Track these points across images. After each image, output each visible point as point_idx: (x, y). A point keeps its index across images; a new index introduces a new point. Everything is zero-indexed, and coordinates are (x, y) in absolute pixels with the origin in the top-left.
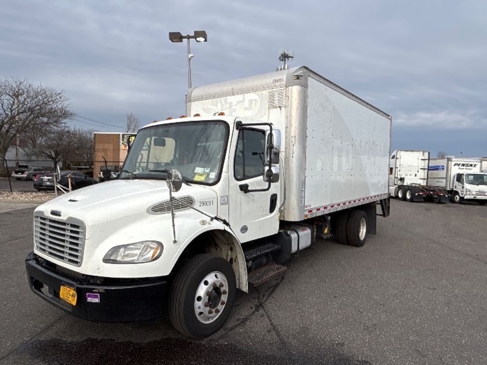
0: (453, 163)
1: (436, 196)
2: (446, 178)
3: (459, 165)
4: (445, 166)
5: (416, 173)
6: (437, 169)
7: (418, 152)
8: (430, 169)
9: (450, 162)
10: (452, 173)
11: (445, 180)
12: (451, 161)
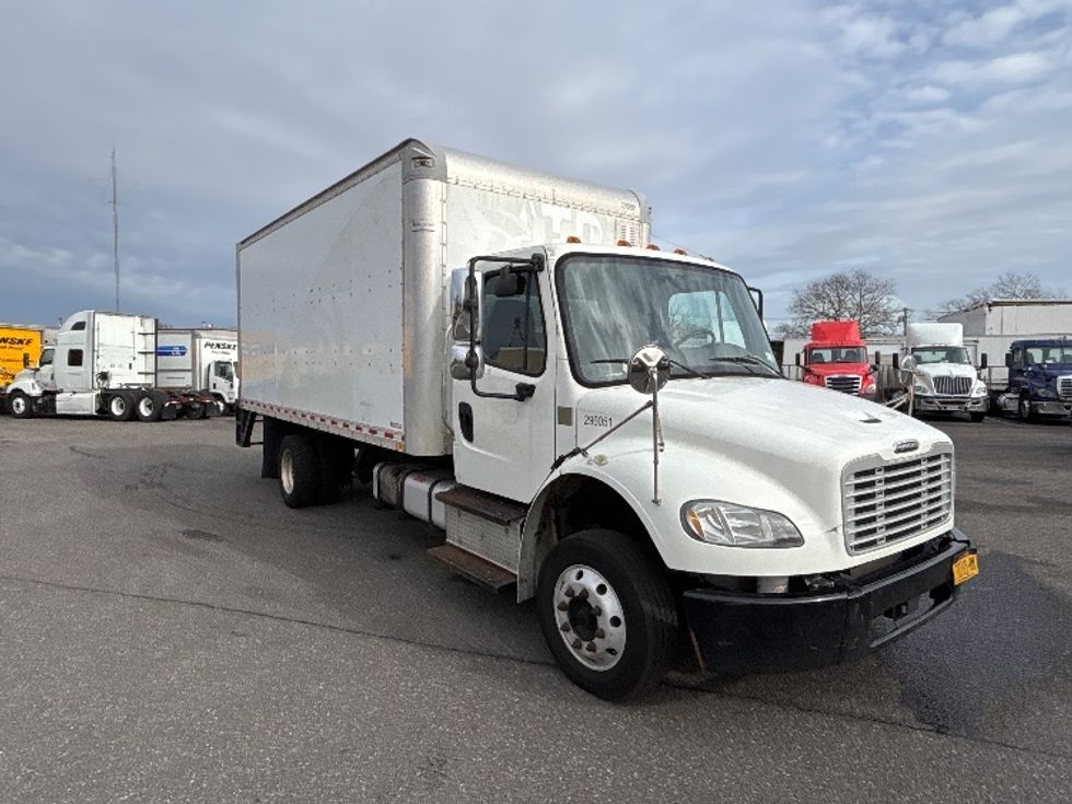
0: (204, 342)
1: (197, 406)
2: (193, 370)
3: (212, 345)
4: (189, 347)
5: (131, 361)
6: (169, 354)
7: (132, 319)
8: (160, 352)
9: (197, 340)
10: (203, 360)
11: (190, 374)
12: (201, 337)
